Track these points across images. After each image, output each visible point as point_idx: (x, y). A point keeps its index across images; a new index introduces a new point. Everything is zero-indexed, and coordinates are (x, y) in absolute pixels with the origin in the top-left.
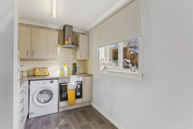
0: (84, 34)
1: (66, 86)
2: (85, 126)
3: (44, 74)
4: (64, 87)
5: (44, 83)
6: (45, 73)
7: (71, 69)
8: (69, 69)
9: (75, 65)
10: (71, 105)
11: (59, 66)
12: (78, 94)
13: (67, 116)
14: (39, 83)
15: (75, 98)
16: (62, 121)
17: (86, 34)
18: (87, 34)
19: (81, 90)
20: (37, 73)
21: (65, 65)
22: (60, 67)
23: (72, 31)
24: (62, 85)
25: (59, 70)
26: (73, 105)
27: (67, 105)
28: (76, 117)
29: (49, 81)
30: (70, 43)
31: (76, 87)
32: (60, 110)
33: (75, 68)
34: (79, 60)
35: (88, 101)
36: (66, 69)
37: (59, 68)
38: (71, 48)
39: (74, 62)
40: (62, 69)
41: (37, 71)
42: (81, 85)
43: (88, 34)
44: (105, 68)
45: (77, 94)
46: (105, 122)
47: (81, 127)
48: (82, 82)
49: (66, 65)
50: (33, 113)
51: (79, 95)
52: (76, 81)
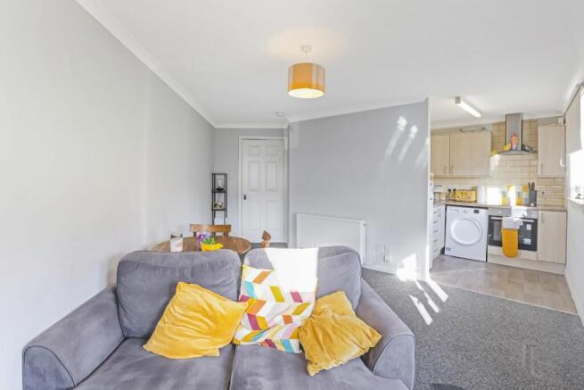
1: (500, 221)
3: (468, 200)
4: (497, 222)
5: (464, 212)
6: (469, 198)
7: (525, 195)
8: (519, 194)
9: (532, 187)
10: (508, 256)
11: (498, 189)
12: (528, 241)
14: (458, 211)
15: (517, 246)
17: (561, 120)
18: (562, 122)
19: (533, 235)
20: (458, 197)
21: (510, 186)
24: (493, 218)
29: (473, 209)
30: (514, 148)
31: (521, 227)
32: (490, 261)
33: (531, 194)
34: (539, 178)
36: (512, 195)
39: (531, 181)
41: (458, 194)
42: (534, 226)
43: (564, 122)
45: (523, 240)
49: (513, 187)
50: (450, 249)
52: (522, 216)
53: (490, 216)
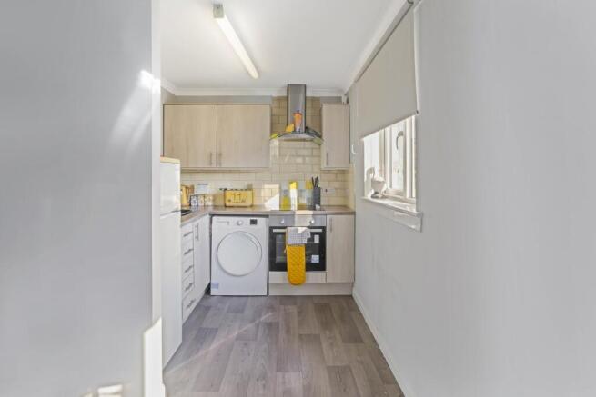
0: (338, 100)
1: (284, 234)
2: (309, 335)
3: (243, 204)
4: (280, 236)
5: (238, 224)
6: (243, 201)
7: (308, 194)
8: (300, 192)
9: (315, 182)
10: (295, 285)
11: (277, 186)
12: (315, 259)
13: (282, 307)
14: (228, 223)
15: (304, 267)
16: (267, 315)
17: (344, 99)
18: (345, 101)
19: (321, 249)
20: (230, 201)
21: (291, 183)
22: (280, 188)
23: (306, 98)
24: (274, 230)
25: (278, 196)
26: (299, 284)
27: (287, 282)
28: (300, 313)
29: (249, 219)
30: (297, 130)
31: (309, 240)
32: (272, 293)
33: (314, 192)
34: (324, 171)
35: (343, 283)
36: (293, 193)
37: (277, 190)
38: (304, 140)
39: (315, 176)
40: (285, 194)
41: (229, 195)
42: (323, 236)
43: (348, 102)
44: (376, 193)
45: (310, 258)
46: (362, 342)
47: (300, 335)
48: (324, 228)
49: (294, 185)
50: (217, 286)
51: (318, 262)
52: (309, 225)
53: (271, 228)
